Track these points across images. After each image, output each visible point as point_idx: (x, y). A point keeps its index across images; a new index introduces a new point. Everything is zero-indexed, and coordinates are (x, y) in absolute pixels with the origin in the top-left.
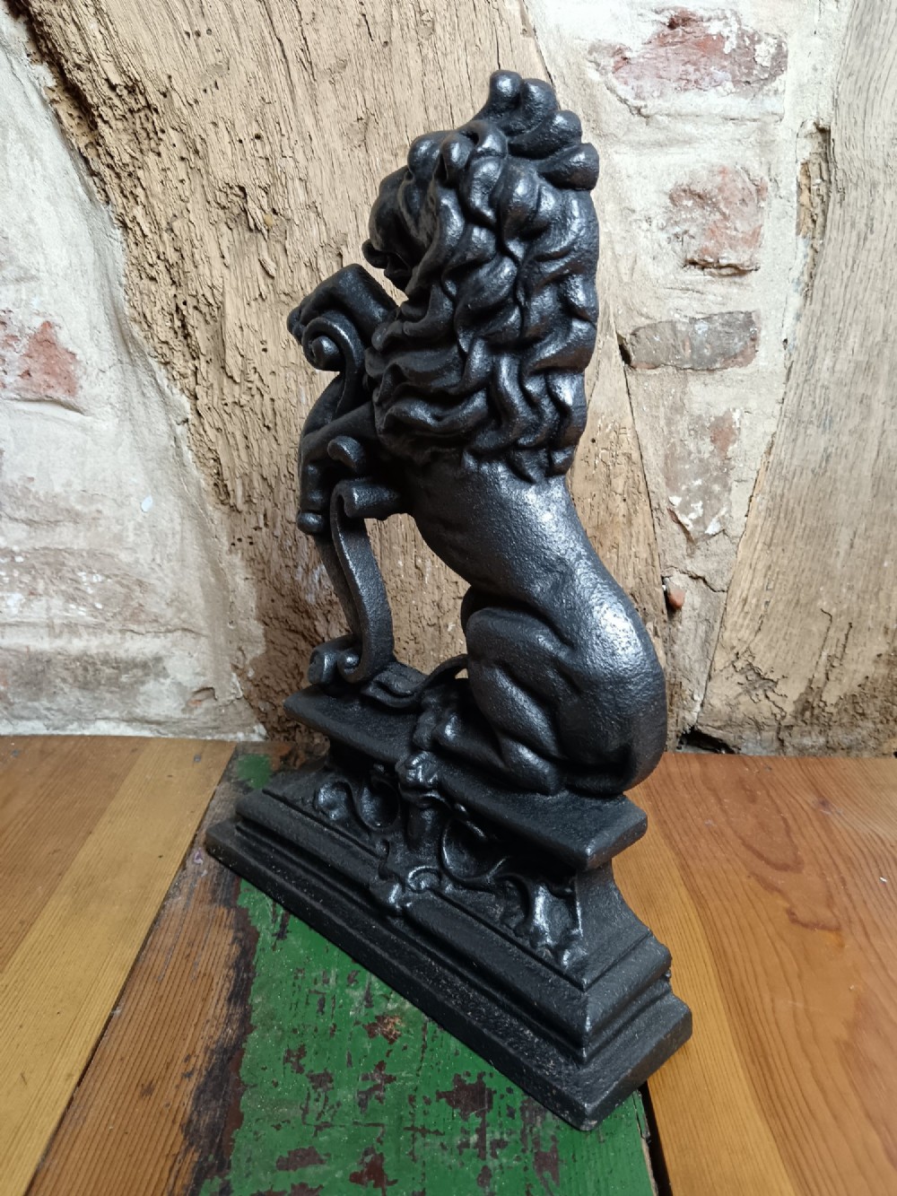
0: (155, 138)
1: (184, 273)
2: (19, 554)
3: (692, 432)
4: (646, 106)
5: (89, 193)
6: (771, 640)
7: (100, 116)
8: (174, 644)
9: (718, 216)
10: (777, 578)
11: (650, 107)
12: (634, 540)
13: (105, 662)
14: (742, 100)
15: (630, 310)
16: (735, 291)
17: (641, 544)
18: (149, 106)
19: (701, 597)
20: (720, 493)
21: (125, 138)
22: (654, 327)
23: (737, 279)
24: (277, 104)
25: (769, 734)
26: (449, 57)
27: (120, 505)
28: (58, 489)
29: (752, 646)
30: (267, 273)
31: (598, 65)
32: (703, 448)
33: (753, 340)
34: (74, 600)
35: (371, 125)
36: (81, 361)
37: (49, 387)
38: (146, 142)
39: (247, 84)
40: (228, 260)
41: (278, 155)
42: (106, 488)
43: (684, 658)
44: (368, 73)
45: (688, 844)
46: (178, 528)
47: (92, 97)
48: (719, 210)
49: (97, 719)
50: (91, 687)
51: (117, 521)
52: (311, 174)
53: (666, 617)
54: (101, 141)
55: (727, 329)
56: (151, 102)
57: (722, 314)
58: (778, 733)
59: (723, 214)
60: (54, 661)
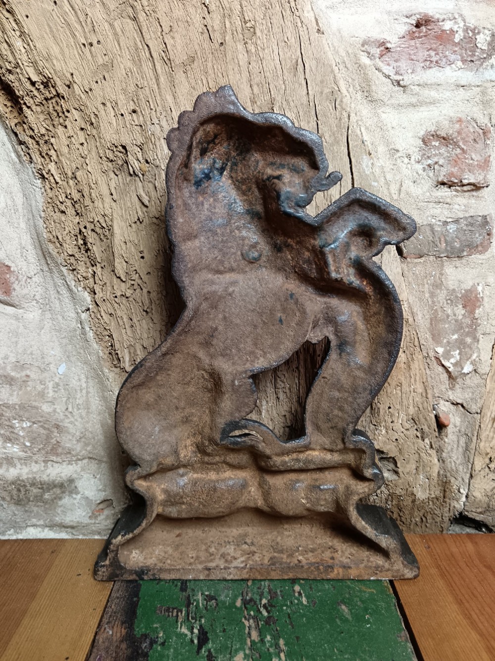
0: (63, 116)
1: (85, 206)
3: (449, 302)
4: (403, 80)
5: (19, 156)
7: (25, 104)
8: (83, 469)
9: (458, 151)
11: (405, 80)
13: (33, 484)
14: (469, 73)
16: (473, 201)
17: (418, 383)
18: (58, 95)
19: (461, 417)
20: (471, 343)
21: (42, 117)
23: (474, 193)
24: (147, 89)
26: (266, 51)
27: (42, 371)
30: (143, 204)
31: (369, 53)
32: (457, 312)
33: (489, 235)
34: (10, 440)
36: (14, 271)
38: (57, 119)
39: (126, 77)
40: (115, 197)
41: (148, 123)
42: (33, 358)
43: (450, 462)
44: (210, 64)
46: (84, 385)
47: (19, 91)
48: (459, 147)
49: (27, 526)
50: (23, 503)
51: (41, 382)
53: (437, 434)
54: (25, 121)
55: (470, 228)
56: (59, 92)
57: (466, 218)
59: (462, 149)
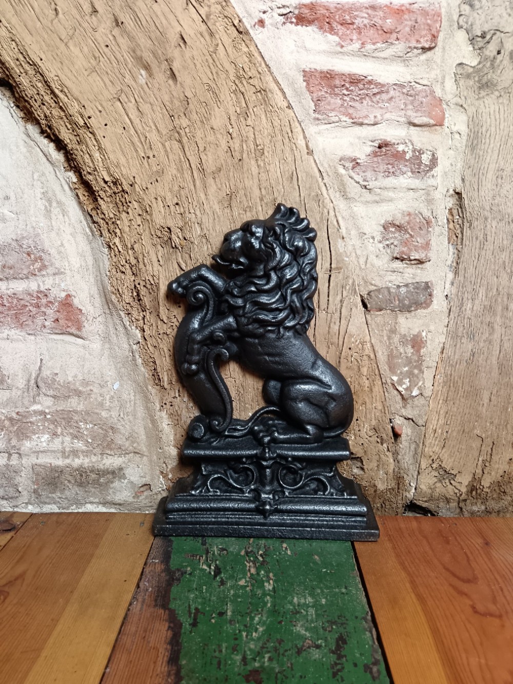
0: (126, 205)
1: (139, 269)
2: (49, 414)
3: (401, 343)
4: (369, 185)
5: (92, 231)
6: (451, 452)
7: (99, 196)
8: (129, 461)
9: (408, 236)
10: (452, 418)
11: (371, 185)
12: (374, 400)
13: (92, 471)
14: (416, 180)
15: (366, 282)
16: (419, 271)
17: (378, 402)
18: (123, 191)
19: (411, 429)
20: (418, 374)
21: (111, 206)
22: (379, 290)
23: (420, 266)
24: (187, 189)
25: (454, 505)
26: (271, 165)
27: (102, 387)
28: (70, 379)
29: (441, 456)
30: (181, 268)
31: (344, 166)
32: (407, 351)
33: (430, 295)
34: (77, 437)
35: (233, 197)
36: (84, 313)
37: (68, 327)
38: (122, 207)
39: (172, 180)
40: (161, 263)
41: (187, 212)
42: (95, 377)
43: (404, 463)
44: (231, 174)
45: (414, 569)
46: (133, 398)
47: (95, 187)
48: (408, 233)
49: (86, 503)
50: (84, 485)
51: (101, 395)
52: (203, 221)
53: (393, 440)
54: (99, 208)
55: (416, 290)
56: (124, 189)
57: (413, 284)
58: (459, 504)
59: (411, 235)
60: (64, 471)
